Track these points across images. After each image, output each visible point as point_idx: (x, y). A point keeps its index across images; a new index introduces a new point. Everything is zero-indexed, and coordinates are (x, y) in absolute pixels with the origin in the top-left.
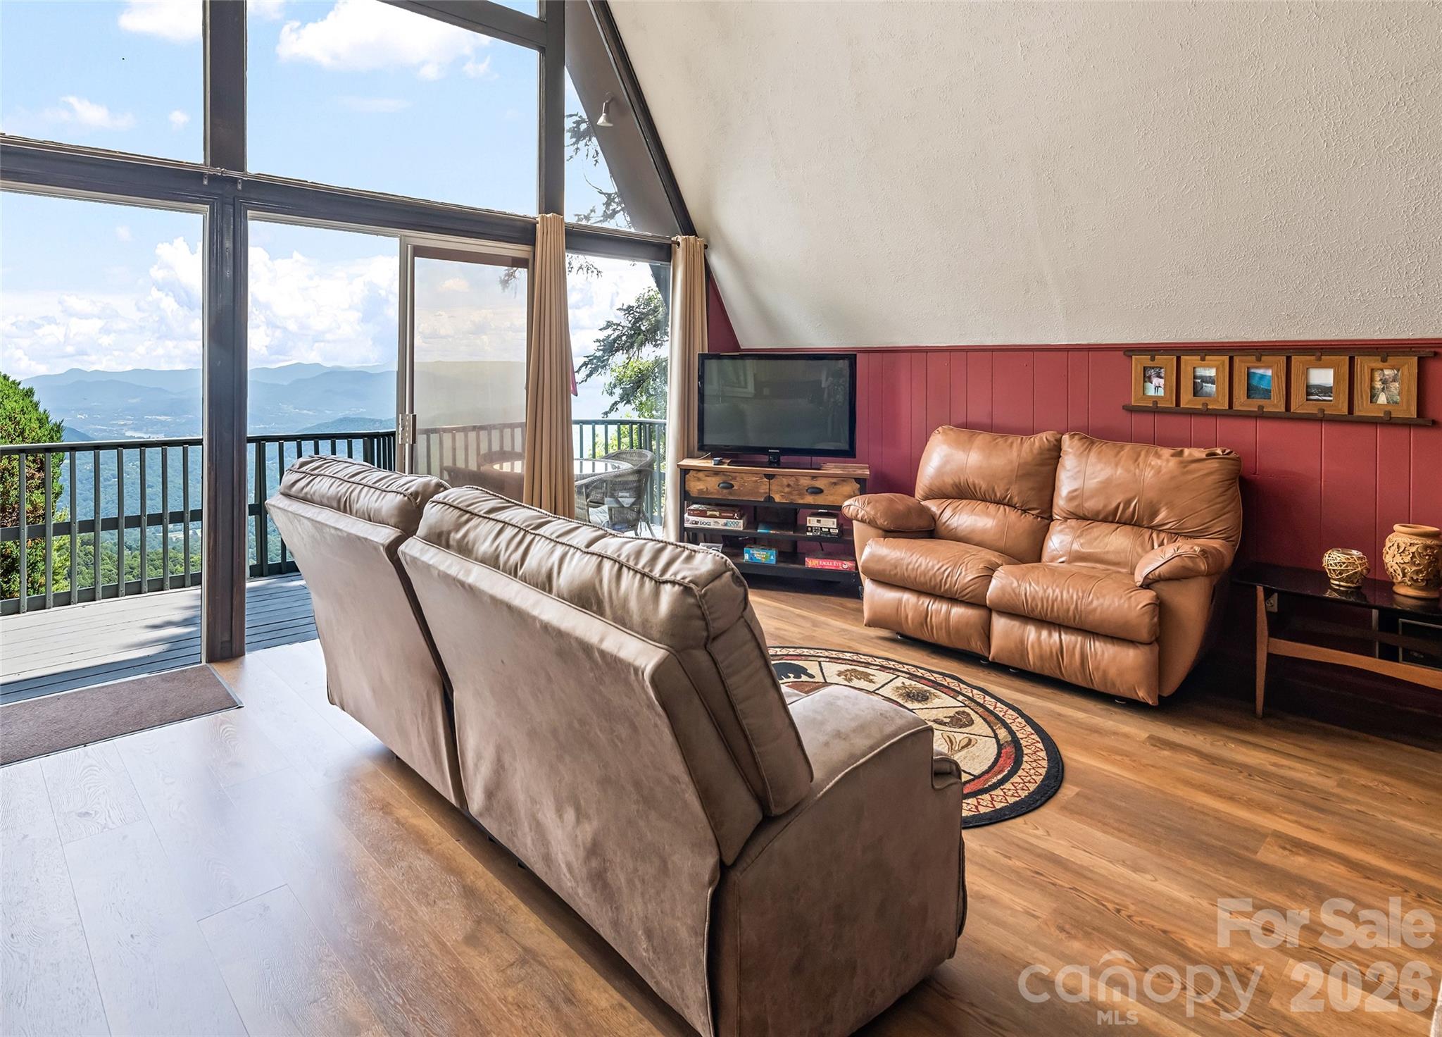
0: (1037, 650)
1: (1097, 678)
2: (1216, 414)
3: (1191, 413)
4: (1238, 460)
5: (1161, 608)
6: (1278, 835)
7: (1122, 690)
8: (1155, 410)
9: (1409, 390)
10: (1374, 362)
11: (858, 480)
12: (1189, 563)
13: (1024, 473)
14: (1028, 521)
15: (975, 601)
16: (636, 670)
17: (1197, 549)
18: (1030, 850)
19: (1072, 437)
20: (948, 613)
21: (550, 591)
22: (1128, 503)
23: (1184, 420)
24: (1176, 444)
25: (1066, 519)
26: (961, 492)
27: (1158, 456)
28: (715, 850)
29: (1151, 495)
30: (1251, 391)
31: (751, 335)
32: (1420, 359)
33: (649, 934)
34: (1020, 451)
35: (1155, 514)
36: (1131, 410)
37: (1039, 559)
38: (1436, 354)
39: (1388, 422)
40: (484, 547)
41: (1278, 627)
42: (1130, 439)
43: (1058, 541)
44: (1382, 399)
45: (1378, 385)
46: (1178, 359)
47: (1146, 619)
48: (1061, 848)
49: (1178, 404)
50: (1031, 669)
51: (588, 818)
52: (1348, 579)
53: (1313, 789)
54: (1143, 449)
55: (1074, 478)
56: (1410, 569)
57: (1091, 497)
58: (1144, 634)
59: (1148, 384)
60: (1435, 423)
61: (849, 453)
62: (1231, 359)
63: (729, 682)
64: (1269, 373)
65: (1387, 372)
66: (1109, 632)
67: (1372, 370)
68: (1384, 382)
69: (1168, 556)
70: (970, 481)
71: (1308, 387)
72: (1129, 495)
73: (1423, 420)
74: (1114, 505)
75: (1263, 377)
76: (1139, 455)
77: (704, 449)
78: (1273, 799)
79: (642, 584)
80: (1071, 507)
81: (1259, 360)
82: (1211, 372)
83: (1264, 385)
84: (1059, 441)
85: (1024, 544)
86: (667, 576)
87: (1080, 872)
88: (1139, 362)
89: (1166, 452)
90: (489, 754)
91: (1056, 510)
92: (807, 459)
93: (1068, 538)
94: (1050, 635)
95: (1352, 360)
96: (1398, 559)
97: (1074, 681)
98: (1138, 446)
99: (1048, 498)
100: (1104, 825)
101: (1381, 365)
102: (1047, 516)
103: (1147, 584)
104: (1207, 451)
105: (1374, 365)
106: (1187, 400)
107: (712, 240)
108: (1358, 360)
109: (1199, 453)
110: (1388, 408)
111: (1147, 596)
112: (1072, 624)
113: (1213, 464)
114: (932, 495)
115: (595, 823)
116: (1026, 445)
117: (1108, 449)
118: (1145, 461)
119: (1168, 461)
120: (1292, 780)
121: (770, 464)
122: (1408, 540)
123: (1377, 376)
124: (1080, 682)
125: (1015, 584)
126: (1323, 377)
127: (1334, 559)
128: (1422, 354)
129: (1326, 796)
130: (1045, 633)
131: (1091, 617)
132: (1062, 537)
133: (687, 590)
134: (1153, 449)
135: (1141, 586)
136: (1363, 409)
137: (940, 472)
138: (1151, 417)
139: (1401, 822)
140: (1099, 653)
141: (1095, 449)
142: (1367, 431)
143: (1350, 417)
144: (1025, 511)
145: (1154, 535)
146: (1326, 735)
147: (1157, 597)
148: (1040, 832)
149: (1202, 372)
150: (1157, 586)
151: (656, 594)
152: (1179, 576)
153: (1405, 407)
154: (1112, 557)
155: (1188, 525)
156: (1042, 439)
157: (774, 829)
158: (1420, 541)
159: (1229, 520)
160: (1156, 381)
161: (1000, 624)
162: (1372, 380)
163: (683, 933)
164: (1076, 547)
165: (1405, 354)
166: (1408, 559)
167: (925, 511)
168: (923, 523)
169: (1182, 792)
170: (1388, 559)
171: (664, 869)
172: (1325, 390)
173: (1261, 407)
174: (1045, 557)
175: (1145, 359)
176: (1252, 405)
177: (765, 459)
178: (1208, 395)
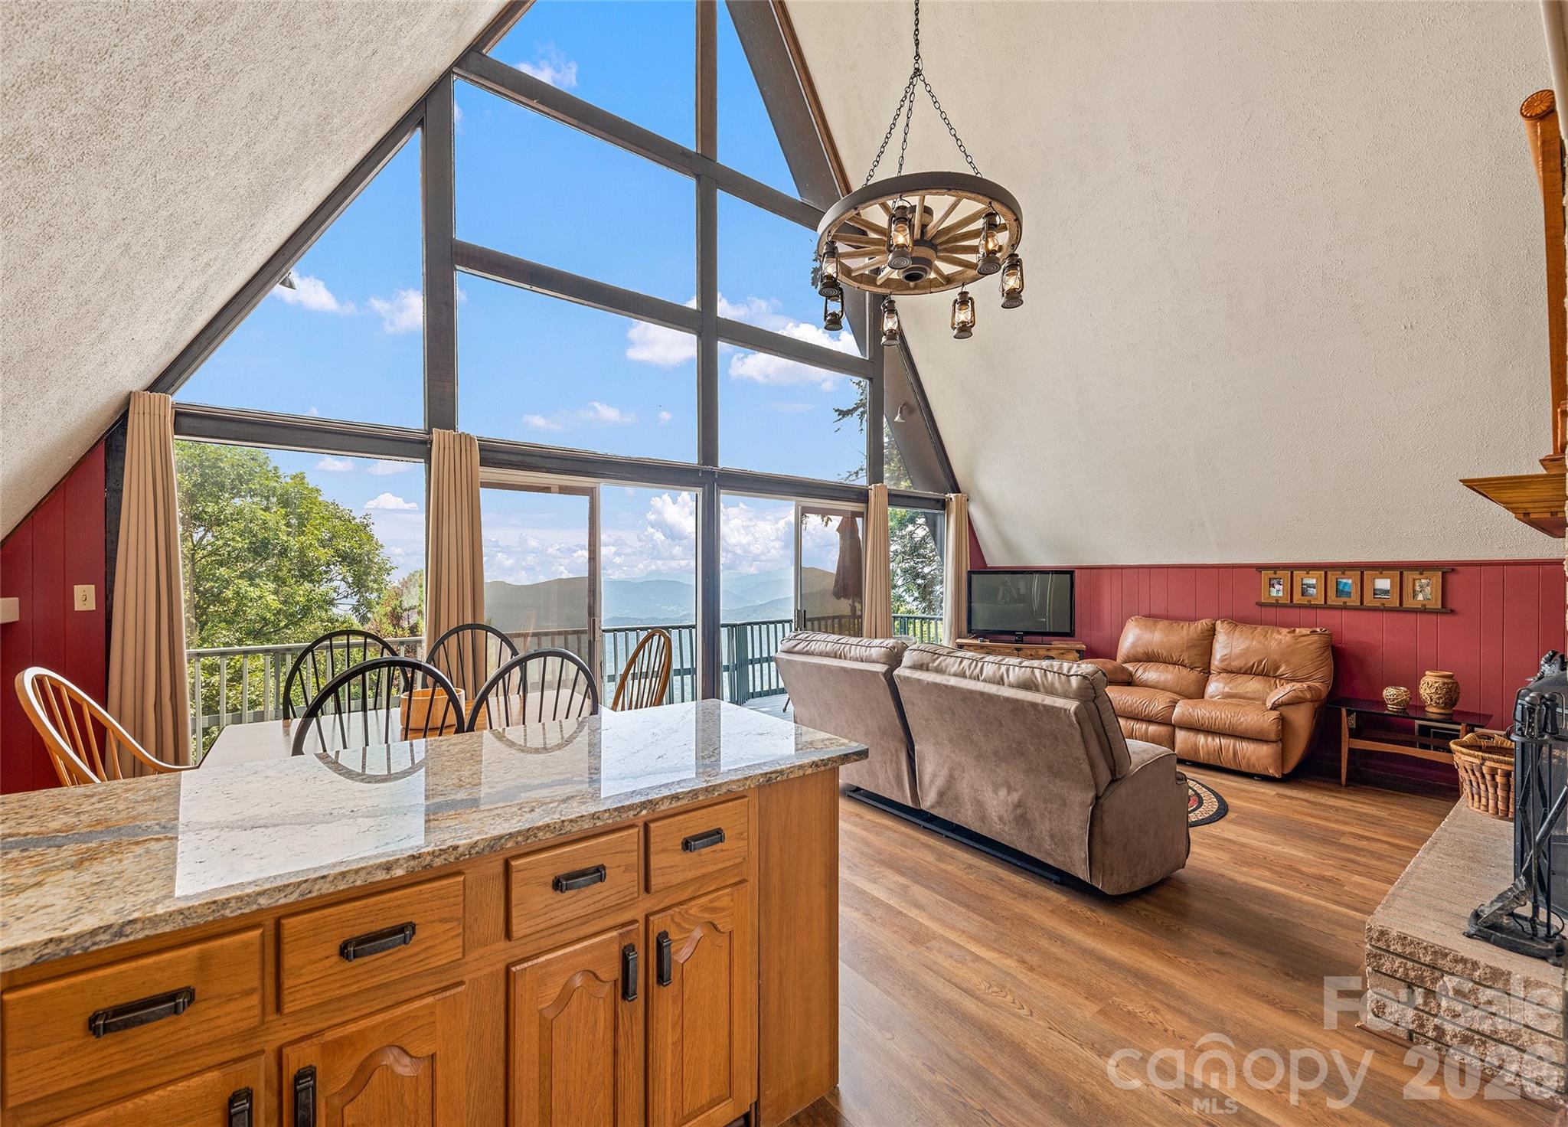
0: (1205, 749)
1: (1244, 763)
2: (1316, 607)
3: (1300, 606)
4: (1330, 635)
5: (1283, 722)
6: (1350, 833)
7: (1260, 770)
8: (1276, 604)
9: (1436, 592)
10: (1415, 575)
11: (1078, 651)
12: (1301, 694)
13: (1191, 645)
14: (1193, 676)
15: (1165, 722)
16: (1065, 710)
17: (1305, 686)
18: (1214, 836)
19: (1223, 622)
20: (1147, 729)
21: (1003, 685)
22: (1260, 662)
23: (1297, 611)
24: (1291, 626)
25: (1220, 673)
26: (1149, 658)
27: (1280, 634)
28: (1094, 789)
29: (1275, 657)
30: (1339, 593)
31: (996, 557)
32: (1443, 573)
33: (1052, 837)
34: (1188, 631)
35: (1277, 668)
36: (1261, 605)
37: (1203, 698)
38: (1453, 570)
39: (1424, 610)
40: (954, 669)
41: (1355, 734)
42: (1261, 623)
43: (1214, 687)
44: (1420, 597)
45: (1418, 588)
46: (1292, 573)
47: (1274, 727)
48: (1231, 836)
49: (1292, 601)
50: (1201, 761)
51: (1015, 790)
52: (1398, 704)
53: (1373, 816)
54: (1270, 629)
55: (1225, 647)
56: (1435, 697)
57: (1237, 658)
58: (1273, 737)
59: (1272, 589)
60: (1452, 611)
61: (1070, 635)
62: (1326, 573)
63: (1103, 716)
64: (1350, 581)
65: (1423, 581)
66: (1251, 736)
67: (1414, 580)
68: (1421, 587)
69: (1287, 690)
70: (1156, 651)
71: (1374, 590)
72: (1262, 657)
73: (1446, 609)
74: (1251, 664)
75: (1346, 584)
76: (1267, 633)
77: (971, 632)
78: (1349, 820)
79: (1060, 678)
80: (1223, 665)
81: (1343, 573)
82: (1314, 581)
83: (1346, 589)
84: (1214, 625)
85: (1193, 689)
86: (1072, 673)
87: (1242, 845)
88: (1266, 575)
89: (1285, 631)
90: (943, 774)
91: (1212, 668)
92: (1039, 638)
93: (1222, 685)
94: (1213, 739)
95: (1401, 574)
96: (1428, 691)
97: (1228, 766)
98: (1266, 627)
99: (1207, 661)
100: (1254, 828)
101: (1420, 577)
102: (1207, 671)
103: (1274, 708)
104: (1311, 630)
105: (1415, 577)
106: (1298, 598)
107: (971, 496)
108: (1405, 573)
109: (1306, 631)
110: (1424, 602)
111: (1275, 714)
112: (1227, 732)
113: (1315, 638)
114: (1128, 660)
115: (1020, 792)
116: (1192, 627)
117: (1246, 629)
118: (1271, 636)
119: (1286, 636)
120: (1362, 813)
121: (1017, 642)
122: (1433, 679)
123: (1417, 583)
124: (1234, 767)
125: (1191, 710)
126: (1383, 584)
127: (1389, 693)
128: (1444, 570)
129: (1381, 819)
130: (1210, 739)
131: (1239, 728)
132: (1217, 684)
133: (1085, 677)
134: (1276, 629)
135: (1271, 709)
136: (1408, 603)
137: (1134, 645)
138: (1274, 609)
139: (1421, 829)
140: (1245, 748)
141: (1238, 629)
142: (1413, 616)
143: (1401, 609)
144: (1192, 669)
145: (1277, 681)
146: (1384, 794)
147: (1281, 714)
148: (1218, 830)
149: (1307, 581)
150: (1280, 708)
151: (1069, 681)
152: (1294, 702)
153: (1434, 602)
154: (1250, 695)
155: (1299, 674)
156: (1203, 624)
157: (1115, 785)
158: (1440, 680)
159: (1326, 671)
160: (1277, 587)
161: (1181, 735)
162: (1414, 585)
163: (1075, 831)
164: (1227, 690)
165: (1433, 570)
166: (1433, 691)
167: (1124, 670)
168: (1125, 677)
169: (1296, 816)
170: (1422, 691)
171: (1064, 804)
172: (1386, 592)
173: (1345, 603)
174: (1207, 696)
175: (1270, 573)
176: (1340, 602)
177: (1013, 638)
178: (1312, 595)
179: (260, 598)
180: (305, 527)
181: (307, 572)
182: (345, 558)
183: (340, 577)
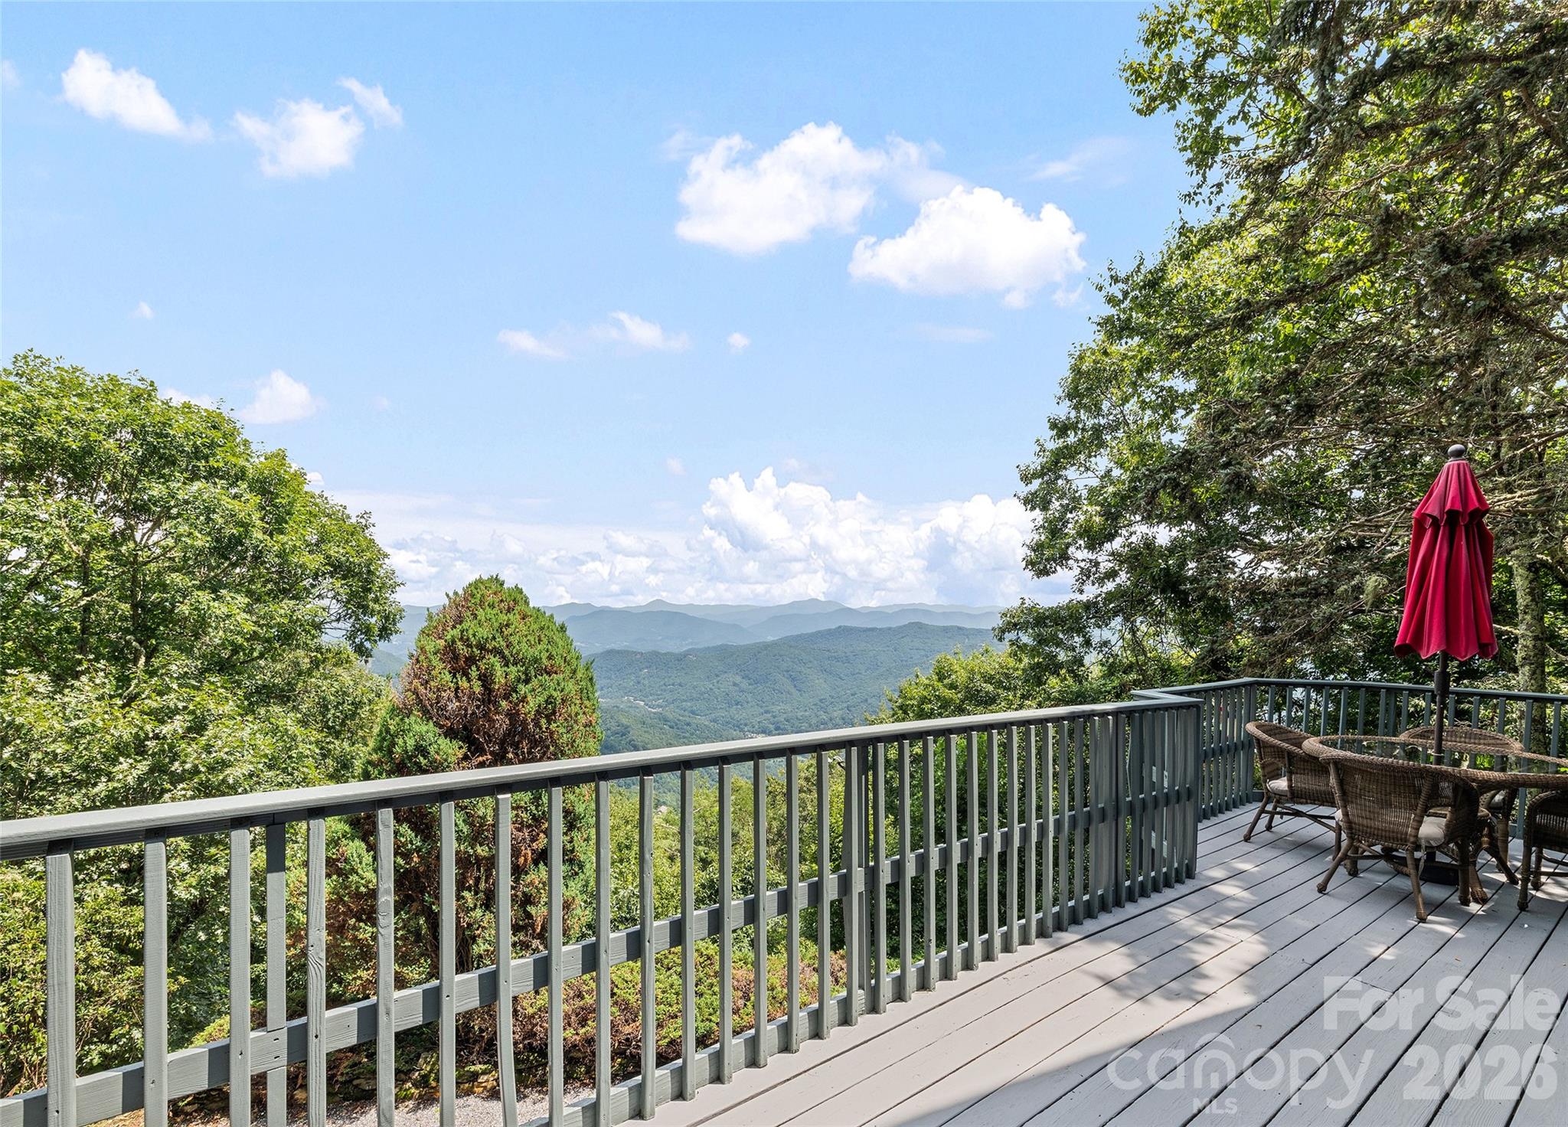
179: (228, 616)
180: (286, 523)
181: (288, 585)
182: (339, 569)
183: (330, 594)
